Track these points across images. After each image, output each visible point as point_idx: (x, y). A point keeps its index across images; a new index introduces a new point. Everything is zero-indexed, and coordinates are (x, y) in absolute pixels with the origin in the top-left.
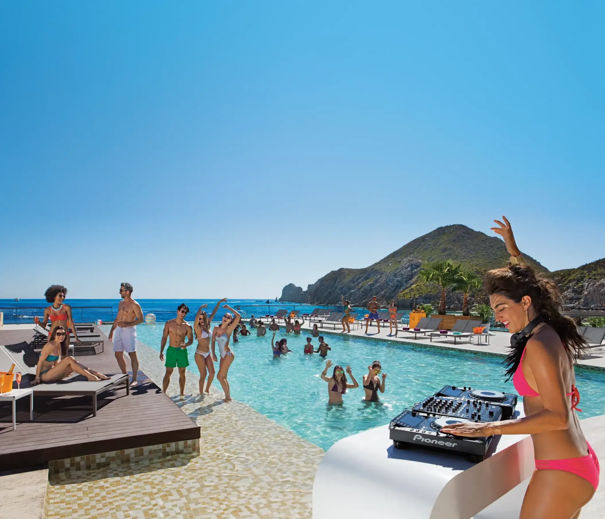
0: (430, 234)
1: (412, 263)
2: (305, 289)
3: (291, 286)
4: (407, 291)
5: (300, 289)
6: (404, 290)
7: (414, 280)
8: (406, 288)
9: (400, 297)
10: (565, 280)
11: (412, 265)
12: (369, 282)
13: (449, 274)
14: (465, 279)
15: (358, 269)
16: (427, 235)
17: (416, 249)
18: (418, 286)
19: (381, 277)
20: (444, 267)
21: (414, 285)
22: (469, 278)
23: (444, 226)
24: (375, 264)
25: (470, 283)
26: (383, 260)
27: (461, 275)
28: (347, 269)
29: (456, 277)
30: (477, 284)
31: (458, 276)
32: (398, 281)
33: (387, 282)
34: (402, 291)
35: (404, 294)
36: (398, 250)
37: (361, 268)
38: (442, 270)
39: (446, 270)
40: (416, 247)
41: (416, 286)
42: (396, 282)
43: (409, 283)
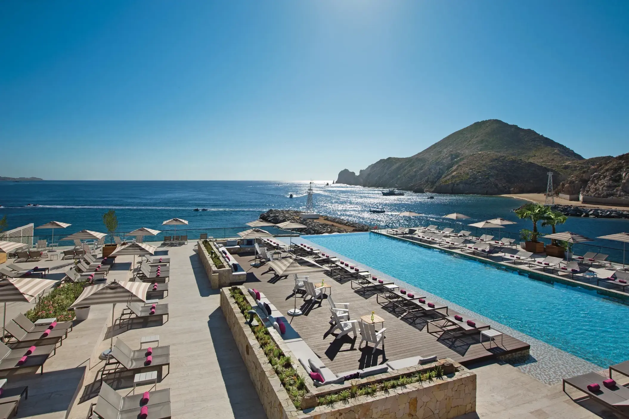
0: (467, 128)
1: (452, 153)
2: (357, 174)
3: (346, 171)
4: (448, 177)
5: (353, 173)
6: (446, 176)
7: (454, 168)
8: (448, 175)
9: (443, 182)
10: (602, 169)
11: (452, 155)
12: (414, 169)
13: (539, 213)
14: (552, 217)
15: (404, 158)
16: (464, 128)
17: (455, 141)
18: (458, 173)
19: (424, 165)
20: (536, 209)
21: (455, 173)
22: (556, 216)
23: (480, 121)
24: (418, 154)
25: (557, 220)
26: (425, 150)
27: (550, 214)
28: (395, 158)
29: (546, 215)
30: (562, 220)
31: (547, 215)
32: (440, 169)
33: (430, 169)
34: (444, 178)
35: (446, 180)
36: (439, 142)
37: (406, 157)
38: (533, 210)
39: (537, 211)
40: (454, 139)
41: (457, 173)
42: (438, 170)
43: (451, 170)
